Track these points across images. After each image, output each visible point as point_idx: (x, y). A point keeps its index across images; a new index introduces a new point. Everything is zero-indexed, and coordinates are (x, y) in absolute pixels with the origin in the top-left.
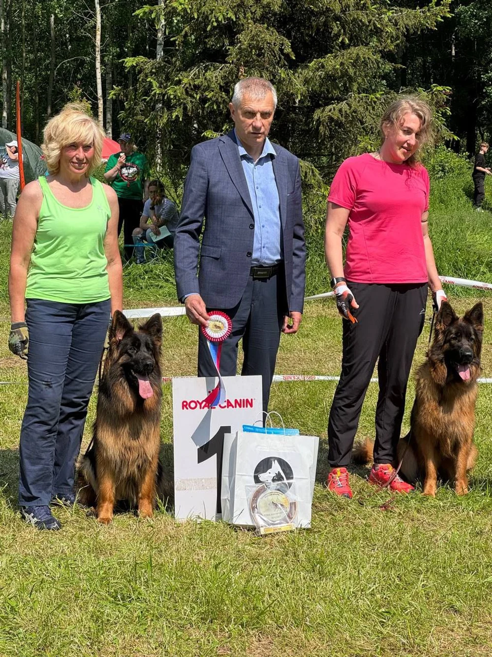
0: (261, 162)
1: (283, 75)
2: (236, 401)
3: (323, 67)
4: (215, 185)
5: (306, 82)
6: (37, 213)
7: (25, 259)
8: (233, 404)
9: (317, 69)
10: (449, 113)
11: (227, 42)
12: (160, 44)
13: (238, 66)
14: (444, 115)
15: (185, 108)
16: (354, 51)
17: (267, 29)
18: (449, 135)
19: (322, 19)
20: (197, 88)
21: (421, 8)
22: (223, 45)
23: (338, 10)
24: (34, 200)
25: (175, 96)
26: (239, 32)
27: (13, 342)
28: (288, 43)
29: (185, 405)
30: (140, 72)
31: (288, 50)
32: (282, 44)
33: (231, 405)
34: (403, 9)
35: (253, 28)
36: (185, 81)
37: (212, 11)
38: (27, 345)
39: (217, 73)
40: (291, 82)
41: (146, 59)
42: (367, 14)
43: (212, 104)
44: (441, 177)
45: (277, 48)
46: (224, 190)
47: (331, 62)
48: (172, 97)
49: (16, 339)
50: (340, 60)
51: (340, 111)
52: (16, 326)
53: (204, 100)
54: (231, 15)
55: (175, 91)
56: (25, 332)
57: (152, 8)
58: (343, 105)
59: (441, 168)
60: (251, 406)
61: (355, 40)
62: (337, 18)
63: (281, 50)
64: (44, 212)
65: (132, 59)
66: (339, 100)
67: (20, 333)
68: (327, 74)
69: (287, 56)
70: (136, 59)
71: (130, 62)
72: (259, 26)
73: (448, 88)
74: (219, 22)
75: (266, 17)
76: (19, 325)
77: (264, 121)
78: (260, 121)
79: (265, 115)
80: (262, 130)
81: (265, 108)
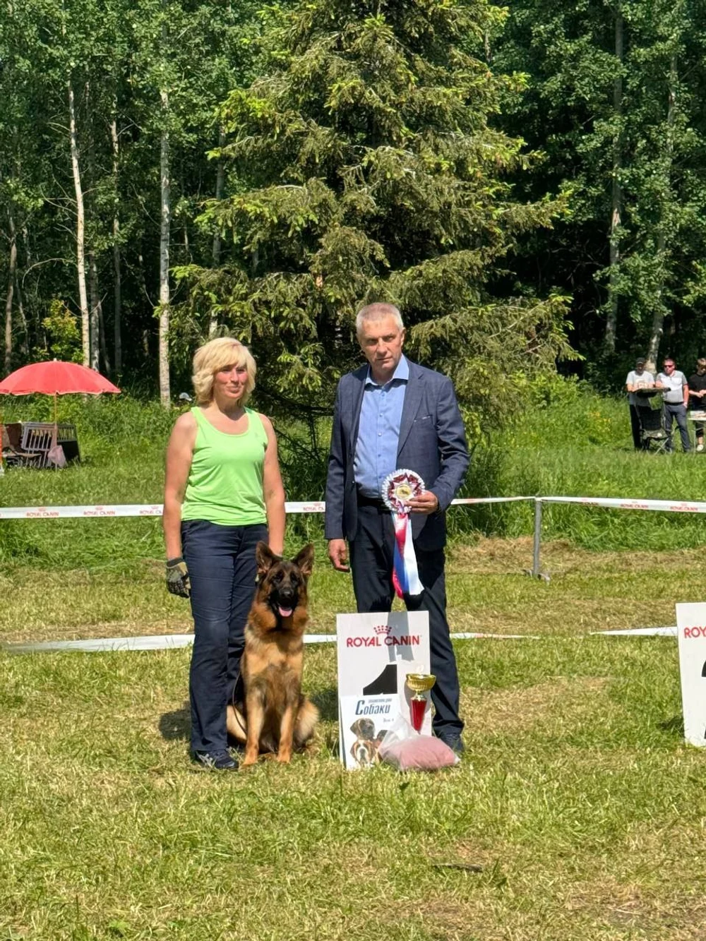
1: (373, 286)
2: (402, 638)
3: (421, 274)
5: (402, 293)
6: (193, 444)
7: (179, 493)
8: (400, 641)
9: (414, 278)
10: (571, 328)
12: (165, 240)
14: (566, 330)
15: (254, 328)
16: (458, 255)
17: (355, 232)
18: (572, 355)
21: (532, 203)
24: (189, 431)
25: (242, 314)
26: (319, 237)
27: (173, 579)
28: (380, 248)
29: (350, 642)
30: (193, 284)
31: (380, 256)
32: (373, 250)
33: (397, 642)
34: (512, 204)
35: (338, 231)
36: (254, 295)
38: (188, 580)
39: (292, 284)
41: (201, 269)
42: (470, 212)
43: (288, 323)
44: (544, 408)
45: (367, 255)
47: (431, 269)
48: (238, 314)
49: (176, 577)
50: (441, 267)
51: (444, 327)
52: (172, 563)
53: (277, 319)
54: (311, 216)
55: (243, 308)
56: (183, 566)
58: (447, 320)
59: (543, 396)
60: (418, 643)
63: (373, 256)
64: (199, 442)
66: (442, 314)
68: (427, 283)
69: (379, 263)
70: (189, 268)
71: (181, 272)
72: (347, 229)
73: (570, 299)
74: (301, 226)
75: (351, 217)
76: (176, 561)
77: (389, 345)
78: (382, 346)
79: (386, 339)
80: (389, 354)
81: (388, 332)
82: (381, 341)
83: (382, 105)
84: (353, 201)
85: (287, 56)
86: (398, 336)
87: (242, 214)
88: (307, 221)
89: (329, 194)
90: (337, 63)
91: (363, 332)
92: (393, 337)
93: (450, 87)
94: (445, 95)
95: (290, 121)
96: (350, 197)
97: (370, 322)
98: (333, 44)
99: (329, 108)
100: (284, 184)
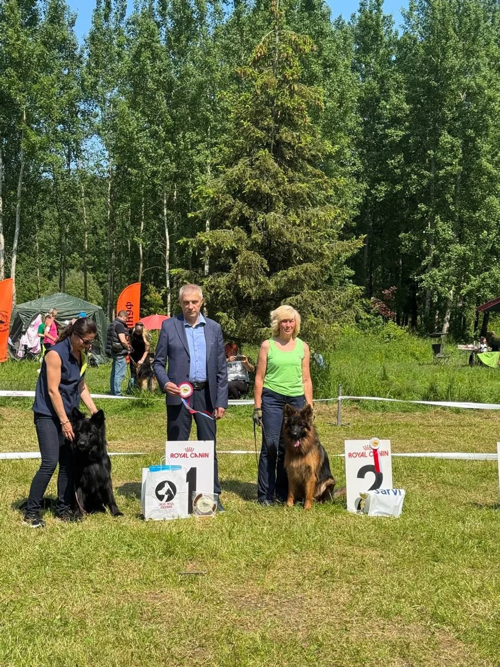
0: (197, 327)
1: (262, 280)
3: (286, 275)
4: (171, 340)
5: (276, 284)
8: (198, 456)
9: (283, 277)
11: (231, 261)
13: (237, 274)
14: (361, 303)
16: (305, 265)
17: (254, 253)
19: (286, 248)
20: (212, 287)
21: (346, 240)
22: (229, 262)
23: (295, 242)
24: (266, 349)
26: (237, 255)
28: (265, 261)
30: (180, 278)
31: (265, 266)
32: (262, 262)
35: (245, 253)
36: (205, 283)
37: (223, 242)
39: (224, 278)
40: (267, 284)
41: (183, 270)
42: (312, 244)
43: (222, 297)
45: (259, 265)
46: (176, 343)
47: (291, 272)
50: (296, 271)
51: (297, 300)
53: (217, 294)
54: (234, 245)
56: (260, 412)
57: (188, 240)
58: (299, 297)
61: (307, 259)
62: (296, 246)
63: (262, 266)
65: (175, 270)
66: (296, 294)
67: (258, 413)
68: (288, 279)
69: (265, 269)
70: (178, 270)
71: (174, 271)
72: (250, 253)
73: (363, 288)
74: (228, 248)
75: (254, 246)
76: (258, 409)
77: (194, 305)
78: (191, 306)
79: (194, 302)
80: (194, 310)
81: (194, 299)
82: (191, 303)
83: (270, 192)
84: (255, 238)
85: (223, 169)
86: (200, 301)
87: (201, 241)
88: (232, 247)
89: (244, 235)
90: (249, 171)
91: (183, 297)
92: (197, 302)
93: (303, 183)
94: (301, 187)
95: (227, 199)
96: (253, 236)
97: (186, 293)
98: (248, 163)
99: (245, 193)
100: (223, 229)
